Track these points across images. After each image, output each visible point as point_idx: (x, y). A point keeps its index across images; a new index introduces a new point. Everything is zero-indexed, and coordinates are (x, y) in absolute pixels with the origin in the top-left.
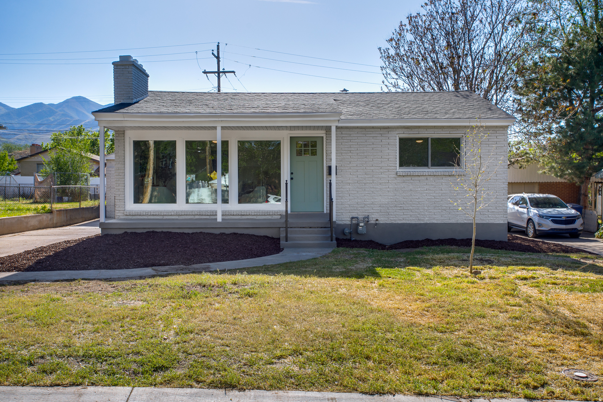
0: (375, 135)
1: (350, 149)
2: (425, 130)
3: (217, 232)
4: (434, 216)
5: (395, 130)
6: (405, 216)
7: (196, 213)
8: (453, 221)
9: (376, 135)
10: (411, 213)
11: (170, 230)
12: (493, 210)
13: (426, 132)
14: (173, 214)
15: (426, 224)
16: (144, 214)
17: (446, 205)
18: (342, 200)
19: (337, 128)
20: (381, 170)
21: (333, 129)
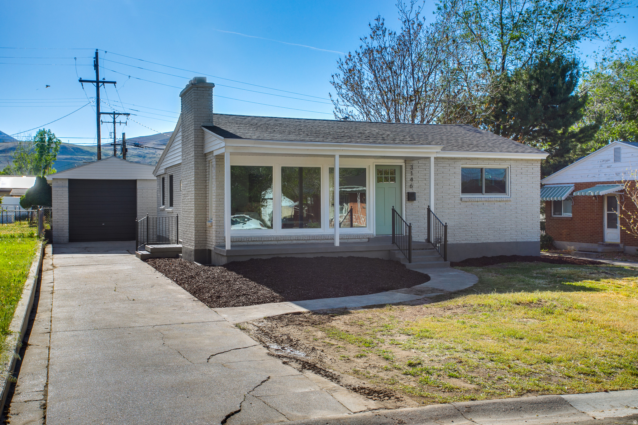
0: (444, 165)
1: (425, 177)
2: (482, 161)
3: (336, 256)
4: (488, 236)
5: (459, 161)
6: (467, 237)
7: (294, 238)
8: (502, 240)
9: (446, 165)
10: (472, 234)
11: (293, 256)
12: (530, 231)
13: (483, 163)
14: (273, 239)
15: (483, 243)
16: (245, 239)
17: (497, 227)
18: (418, 224)
19: (435, 158)
20: (449, 197)
21: (432, 160)
